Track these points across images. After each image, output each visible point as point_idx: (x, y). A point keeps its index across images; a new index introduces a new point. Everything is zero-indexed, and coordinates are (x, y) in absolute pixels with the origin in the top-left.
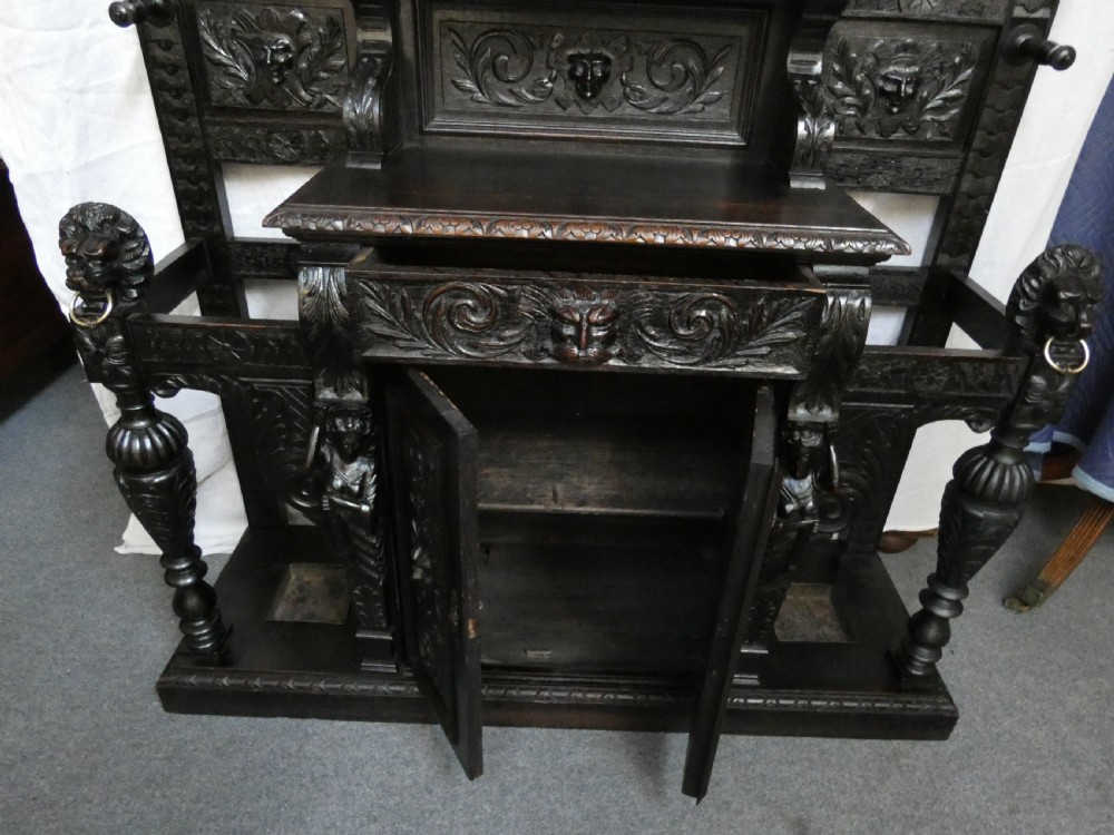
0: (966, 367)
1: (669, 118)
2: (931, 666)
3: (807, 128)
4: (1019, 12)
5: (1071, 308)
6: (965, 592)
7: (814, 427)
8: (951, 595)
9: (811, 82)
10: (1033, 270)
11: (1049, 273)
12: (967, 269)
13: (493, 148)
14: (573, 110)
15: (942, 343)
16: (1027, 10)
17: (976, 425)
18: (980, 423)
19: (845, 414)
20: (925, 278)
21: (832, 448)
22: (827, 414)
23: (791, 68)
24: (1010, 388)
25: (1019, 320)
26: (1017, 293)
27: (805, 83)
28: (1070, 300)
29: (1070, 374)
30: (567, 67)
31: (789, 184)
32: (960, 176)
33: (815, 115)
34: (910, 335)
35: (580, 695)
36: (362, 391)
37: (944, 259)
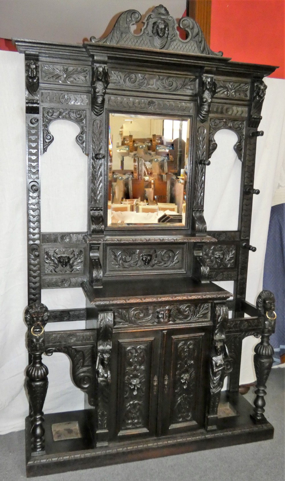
0: (251, 321)
1: (167, 268)
2: (262, 415)
3: (203, 269)
4: (242, 238)
5: (269, 304)
6: (265, 387)
7: (220, 341)
8: (262, 388)
9: (201, 257)
10: (259, 297)
11: (263, 297)
12: (245, 298)
13: (122, 279)
14: (143, 268)
15: (243, 317)
16: (244, 237)
17: (256, 336)
18: (257, 335)
19: (227, 337)
20: (235, 302)
21: (225, 345)
22: (223, 336)
23: (195, 254)
24: (262, 326)
25: (260, 309)
26: (257, 303)
27: (199, 258)
28: (268, 303)
29: (273, 320)
30: (141, 258)
31: (201, 282)
32: (238, 275)
33: (204, 266)
34: (235, 316)
35: (166, 442)
36: (110, 346)
37: (238, 296)
